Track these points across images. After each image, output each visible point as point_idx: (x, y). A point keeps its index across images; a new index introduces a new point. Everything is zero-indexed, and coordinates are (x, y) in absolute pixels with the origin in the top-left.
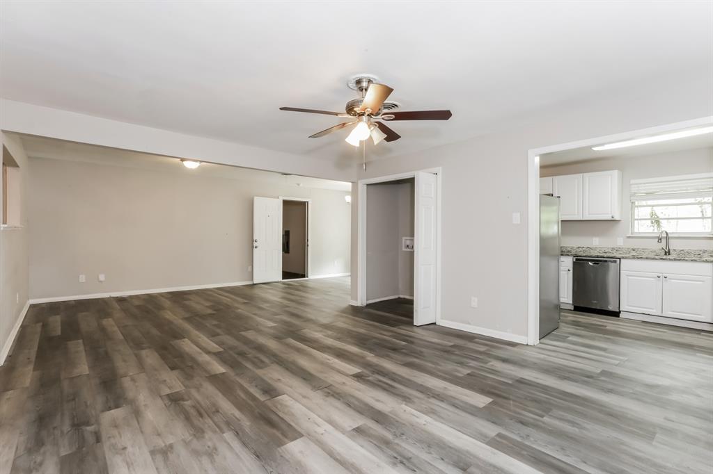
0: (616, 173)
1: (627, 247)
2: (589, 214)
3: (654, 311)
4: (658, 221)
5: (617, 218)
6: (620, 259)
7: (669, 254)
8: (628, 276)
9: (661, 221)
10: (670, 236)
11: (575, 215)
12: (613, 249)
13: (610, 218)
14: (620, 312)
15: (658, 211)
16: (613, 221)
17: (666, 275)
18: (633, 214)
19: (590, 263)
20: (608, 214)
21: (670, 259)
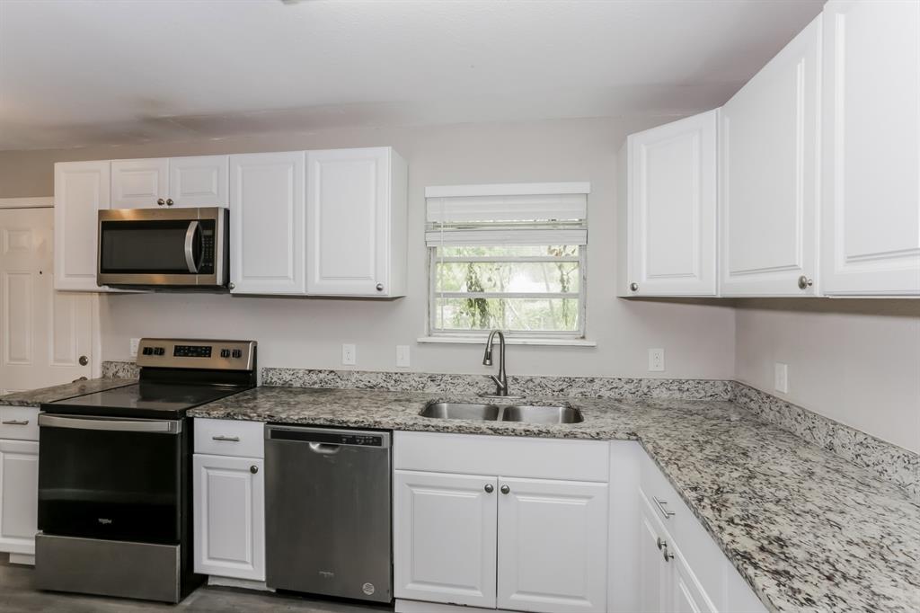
0: (385, 154)
1: (420, 370)
2: (322, 278)
3: (478, 593)
4: (483, 301)
5: (388, 292)
6: (390, 431)
7: (506, 394)
8: (411, 485)
9: (488, 300)
10: (507, 341)
11: (286, 277)
12: (388, 375)
13: (374, 293)
14: (394, 599)
15: (484, 274)
16: (380, 301)
17: (504, 482)
18: (430, 281)
19: (315, 447)
20: (369, 278)
21: (515, 433)
